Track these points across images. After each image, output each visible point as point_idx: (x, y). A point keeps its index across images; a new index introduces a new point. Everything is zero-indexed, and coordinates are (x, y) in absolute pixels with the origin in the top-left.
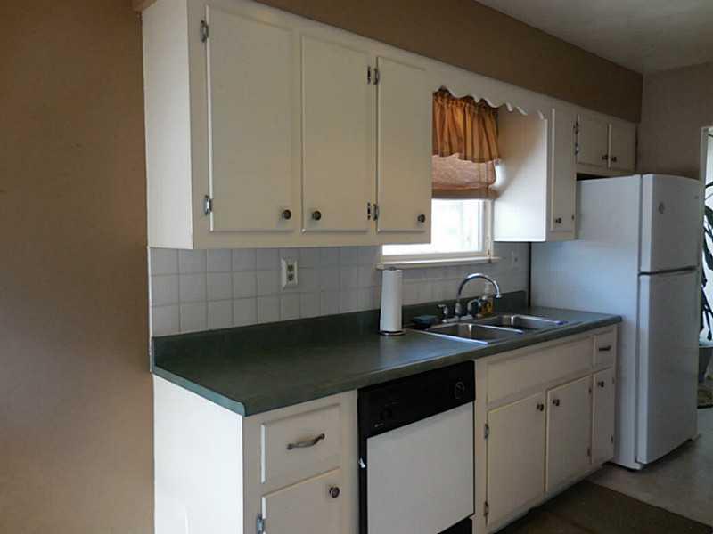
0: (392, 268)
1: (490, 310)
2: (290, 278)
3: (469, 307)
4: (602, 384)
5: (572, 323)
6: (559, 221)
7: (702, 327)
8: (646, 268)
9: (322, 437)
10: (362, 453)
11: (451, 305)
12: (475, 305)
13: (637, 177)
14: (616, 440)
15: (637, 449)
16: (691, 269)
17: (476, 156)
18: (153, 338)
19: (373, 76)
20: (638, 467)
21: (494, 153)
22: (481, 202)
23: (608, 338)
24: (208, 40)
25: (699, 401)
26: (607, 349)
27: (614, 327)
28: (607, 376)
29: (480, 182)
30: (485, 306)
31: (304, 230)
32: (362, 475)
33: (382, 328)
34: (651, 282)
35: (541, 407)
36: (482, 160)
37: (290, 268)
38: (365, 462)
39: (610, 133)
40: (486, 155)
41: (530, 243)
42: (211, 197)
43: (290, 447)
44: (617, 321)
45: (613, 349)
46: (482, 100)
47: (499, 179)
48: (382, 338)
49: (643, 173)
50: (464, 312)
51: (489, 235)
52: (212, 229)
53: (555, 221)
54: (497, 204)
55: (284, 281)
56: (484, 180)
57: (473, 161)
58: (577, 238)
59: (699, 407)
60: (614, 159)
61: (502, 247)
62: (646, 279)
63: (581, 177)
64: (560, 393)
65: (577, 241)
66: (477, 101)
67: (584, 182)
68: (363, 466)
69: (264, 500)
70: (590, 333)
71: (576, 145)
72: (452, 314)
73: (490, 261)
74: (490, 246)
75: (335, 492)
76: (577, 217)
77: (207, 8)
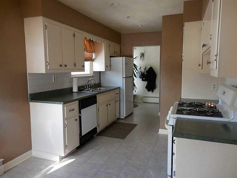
0: (76, 77)
1: (94, 87)
2: (55, 80)
3: (90, 86)
4: (117, 101)
5: (111, 89)
6: (107, 67)
7: (134, 90)
8: (124, 77)
9: (74, 109)
10: (80, 113)
11: (86, 86)
12: (91, 86)
13: (122, 57)
14: (120, 113)
15: (124, 115)
16: (131, 77)
17: (89, 51)
18: (29, 94)
19: (74, 35)
20: (124, 118)
21: (93, 51)
22: (90, 62)
23: (118, 92)
24: (47, 29)
25: (134, 106)
26: (118, 94)
27: (119, 89)
28: (118, 100)
29: (90, 58)
30: (93, 86)
31: (63, 69)
32: (80, 117)
33: (73, 91)
34: (125, 79)
35: (107, 105)
36: (90, 52)
37: (54, 78)
38: (81, 114)
39: (116, 47)
40: (91, 51)
41: (100, 72)
42: (48, 62)
43: (70, 111)
44: (119, 88)
45: (119, 94)
46: (93, 40)
47: (94, 57)
48: (73, 93)
49: (123, 57)
50: (89, 88)
51: (92, 69)
52: (48, 69)
53: (106, 67)
54: (93, 62)
55: (53, 81)
56: (91, 57)
57: (89, 52)
58: (110, 70)
59: (134, 107)
60: (117, 53)
61: (95, 72)
62: (124, 79)
63: (111, 57)
64: (110, 102)
65: (110, 71)
66: (92, 40)
67: (112, 58)
68: (80, 115)
69: (66, 121)
70: (115, 90)
71: (110, 50)
72: (87, 88)
73: (93, 76)
74: (92, 73)
75: (76, 120)
76: (110, 66)
77: (46, 22)
